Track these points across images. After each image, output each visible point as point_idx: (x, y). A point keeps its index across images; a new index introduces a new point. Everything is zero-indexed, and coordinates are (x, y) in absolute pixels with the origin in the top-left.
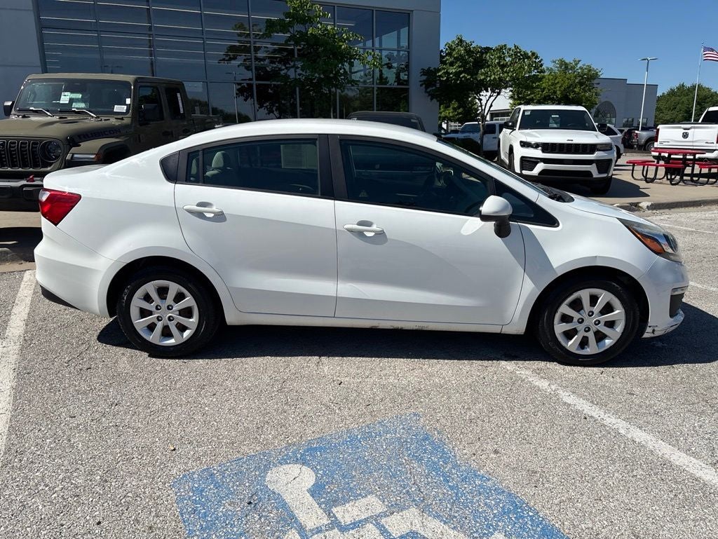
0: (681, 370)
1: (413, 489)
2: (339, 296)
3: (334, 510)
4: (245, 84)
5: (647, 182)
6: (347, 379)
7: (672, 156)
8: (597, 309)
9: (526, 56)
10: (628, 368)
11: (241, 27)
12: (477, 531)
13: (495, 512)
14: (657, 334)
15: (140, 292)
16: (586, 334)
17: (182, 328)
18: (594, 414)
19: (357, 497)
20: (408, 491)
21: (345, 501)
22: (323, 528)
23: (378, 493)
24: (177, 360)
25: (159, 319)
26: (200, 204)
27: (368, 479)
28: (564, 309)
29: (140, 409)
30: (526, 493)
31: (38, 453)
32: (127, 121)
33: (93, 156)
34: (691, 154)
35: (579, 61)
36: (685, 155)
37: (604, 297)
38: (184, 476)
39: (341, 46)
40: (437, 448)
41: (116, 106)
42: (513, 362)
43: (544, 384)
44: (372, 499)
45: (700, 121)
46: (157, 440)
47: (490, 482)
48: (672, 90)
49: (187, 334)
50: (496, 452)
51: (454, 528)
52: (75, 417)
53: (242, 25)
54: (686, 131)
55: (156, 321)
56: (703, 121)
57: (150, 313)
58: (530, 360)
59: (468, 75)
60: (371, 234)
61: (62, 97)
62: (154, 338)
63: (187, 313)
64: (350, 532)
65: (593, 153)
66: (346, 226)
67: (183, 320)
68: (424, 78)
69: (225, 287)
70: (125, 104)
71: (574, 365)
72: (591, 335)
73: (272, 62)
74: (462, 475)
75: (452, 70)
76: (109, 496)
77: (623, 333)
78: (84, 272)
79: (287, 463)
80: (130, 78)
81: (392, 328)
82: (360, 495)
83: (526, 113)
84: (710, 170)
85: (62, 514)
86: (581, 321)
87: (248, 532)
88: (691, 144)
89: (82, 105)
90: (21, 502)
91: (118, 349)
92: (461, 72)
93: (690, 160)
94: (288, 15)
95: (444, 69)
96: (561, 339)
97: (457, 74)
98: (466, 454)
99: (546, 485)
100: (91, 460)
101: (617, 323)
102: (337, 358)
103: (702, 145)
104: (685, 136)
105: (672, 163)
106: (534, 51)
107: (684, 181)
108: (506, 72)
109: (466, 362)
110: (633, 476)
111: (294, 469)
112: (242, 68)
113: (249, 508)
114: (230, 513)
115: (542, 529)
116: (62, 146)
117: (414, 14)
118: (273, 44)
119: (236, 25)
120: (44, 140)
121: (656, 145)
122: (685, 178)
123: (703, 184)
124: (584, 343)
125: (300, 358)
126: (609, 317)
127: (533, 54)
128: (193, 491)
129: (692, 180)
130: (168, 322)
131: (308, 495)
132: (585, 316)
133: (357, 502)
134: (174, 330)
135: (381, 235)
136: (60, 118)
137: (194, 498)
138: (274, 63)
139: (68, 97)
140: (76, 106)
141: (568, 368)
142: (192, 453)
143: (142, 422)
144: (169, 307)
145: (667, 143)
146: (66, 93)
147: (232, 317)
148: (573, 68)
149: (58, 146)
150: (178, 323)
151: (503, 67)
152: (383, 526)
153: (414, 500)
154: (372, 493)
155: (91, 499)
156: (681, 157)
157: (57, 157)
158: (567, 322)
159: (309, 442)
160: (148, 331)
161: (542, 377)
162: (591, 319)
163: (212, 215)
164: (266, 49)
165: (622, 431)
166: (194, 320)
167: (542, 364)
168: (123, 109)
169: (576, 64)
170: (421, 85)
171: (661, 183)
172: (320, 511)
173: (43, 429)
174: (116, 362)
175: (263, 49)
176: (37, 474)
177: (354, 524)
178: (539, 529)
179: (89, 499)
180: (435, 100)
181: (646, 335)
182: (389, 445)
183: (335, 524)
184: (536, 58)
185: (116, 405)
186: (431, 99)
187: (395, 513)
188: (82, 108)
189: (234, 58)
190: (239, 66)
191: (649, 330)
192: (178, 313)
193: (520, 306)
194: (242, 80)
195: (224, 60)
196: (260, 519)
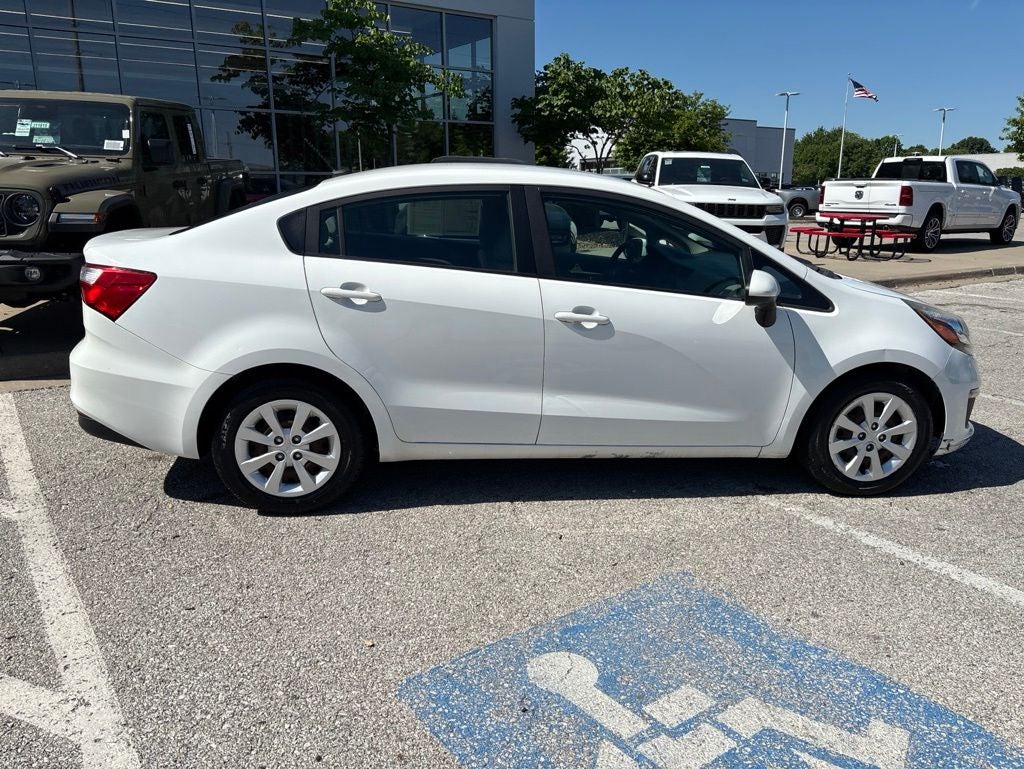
0: (982, 494)
1: (736, 673)
2: (544, 413)
3: (647, 709)
4: (252, 114)
5: (818, 257)
6: (566, 531)
7: (846, 223)
8: (883, 419)
9: (655, 85)
10: (919, 497)
11: (246, 28)
12: (848, 720)
13: (857, 693)
14: (951, 450)
15: (251, 418)
16: (868, 454)
17: (314, 469)
18: (910, 558)
19: (667, 689)
20: (730, 676)
21: (656, 696)
22: (645, 735)
23: (693, 681)
24: (306, 518)
25: (280, 457)
26: (346, 286)
27: (669, 664)
28: (842, 421)
29: (289, 591)
30: (882, 665)
31: (165, 666)
32: (126, 164)
33: (93, 217)
34: (870, 220)
35: (701, 95)
36: (864, 221)
37: (891, 403)
38: (409, 681)
39: (409, 62)
40: (737, 615)
41: (106, 141)
42: (773, 496)
43: (828, 523)
44: (685, 690)
45: (873, 176)
46: (339, 633)
47: (829, 655)
48: (809, 136)
49: (321, 477)
50: (815, 615)
51: (817, 719)
52: (193, 609)
53: (247, 25)
54: (860, 189)
55: (274, 461)
56: (877, 176)
57: (265, 449)
58: (793, 492)
59: (579, 108)
60: (593, 325)
61: (18, 126)
62: (271, 486)
63: (322, 446)
64: (685, 737)
65: (761, 217)
66: (558, 315)
67: (316, 458)
68: (518, 111)
69: (382, 407)
70: (121, 138)
71: (853, 496)
72: (874, 455)
73: (293, 82)
74: (789, 649)
75: (557, 101)
76: (312, 718)
77: (914, 450)
78: (161, 390)
79: (546, 652)
80: (126, 100)
81: (613, 456)
82: (669, 686)
83: (667, 163)
84: (896, 240)
85: (253, 752)
86: (862, 437)
87: (544, 749)
88: (867, 206)
89: (49, 140)
90: (179, 741)
91: (207, 506)
92: (568, 106)
93: (869, 227)
94: (328, 14)
95: (545, 99)
96: (836, 461)
97: (565, 108)
98: (778, 621)
99: (901, 653)
100: (256, 669)
101: (905, 438)
102: (536, 503)
103: (881, 208)
104: (859, 195)
105: (846, 232)
106: (667, 79)
107: (863, 255)
108: (632, 105)
109: (714, 499)
110: (997, 632)
111: (562, 659)
112: (248, 89)
113: (527, 717)
114: (504, 726)
115: (924, 708)
116: (40, 201)
117: (498, 21)
118: (297, 55)
119: (237, 26)
120: (12, 192)
121: (821, 207)
122: (864, 251)
123: (887, 258)
124: (865, 466)
125: (484, 505)
126: (896, 430)
127: (666, 83)
128: (434, 701)
129: (872, 254)
130: (294, 461)
131: (599, 692)
132: (868, 430)
133: (671, 695)
134: (302, 473)
135: (605, 326)
136: (27, 158)
137: (441, 710)
138: (298, 83)
139: (29, 127)
140: (41, 140)
141: (847, 501)
142: (401, 648)
143: (300, 609)
144: (296, 440)
145: (835, 206)
146: (24, 121)
147: (389, 450)
148: (693, 104)
149: (34, 201)
150: (309, 462)
151: (626, 98)
152: (723, 725)
153: (745, 688)
154: (682, 682)
155: (287, 726)
156: (859, 224)
157: (31, 219)
158: (845, 439)
159: (561, 620)
160: (260, 477)
161: (820, 514)
162: (876, 432)
163: (364, 302)
164: (283, 63)
165: (954, 577)
166: (334, 455)
167: (811, 497)
168: (119, 145)
169: (698, 99)
170: (513, 121)
171: (834, 258)
172: (629, 714)
173: (152, 630)
174: (213, 525)
175: (279, 63)
176: (181, 697)
177: (683, 725)
178: (921, 709)
179: (283, 726)
180: (530, 142)
181: (939, 452)
182: (672, 616)
183: (657, 729)
184: (670, 88)
185: (248, 587)
186: (526, 142)
187: (729, 707)
188: (52, 144)
189: (236, 74)
190: (242, 87)
191: (943, 445)
192: (308, 447)
193: (787, 420)
194: (249, 107)
195: (219, 77)
196: (551, 730)
